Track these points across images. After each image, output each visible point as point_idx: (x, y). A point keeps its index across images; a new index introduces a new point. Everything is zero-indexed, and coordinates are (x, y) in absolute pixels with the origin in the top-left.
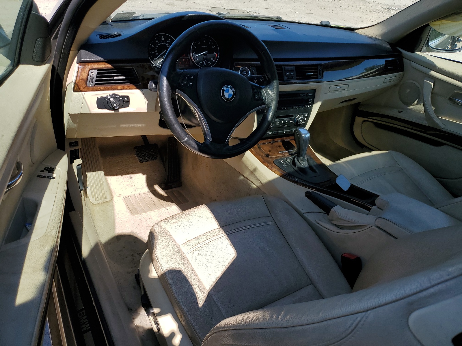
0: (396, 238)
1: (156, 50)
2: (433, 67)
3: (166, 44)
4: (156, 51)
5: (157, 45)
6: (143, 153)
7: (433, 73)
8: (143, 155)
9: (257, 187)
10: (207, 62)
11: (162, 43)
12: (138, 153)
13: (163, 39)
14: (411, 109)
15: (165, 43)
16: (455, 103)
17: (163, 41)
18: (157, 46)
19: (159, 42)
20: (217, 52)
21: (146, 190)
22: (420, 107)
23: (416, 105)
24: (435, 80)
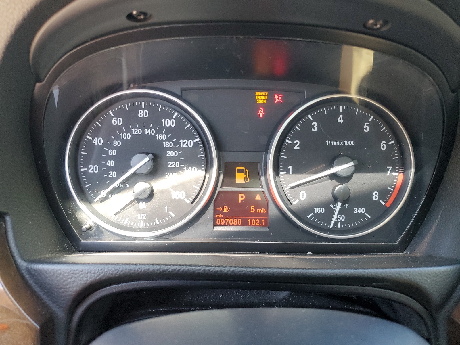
1: (111, 158)
3: (158, 132)
4: (110, 163)
5: (118, 138)
10: (351, 209)
11: (137, 131)
13: (143, 114)
15: (150, 132)
17: (144, 123)
18: (117, 143)
19: (127, 127)
20: (403, 165)
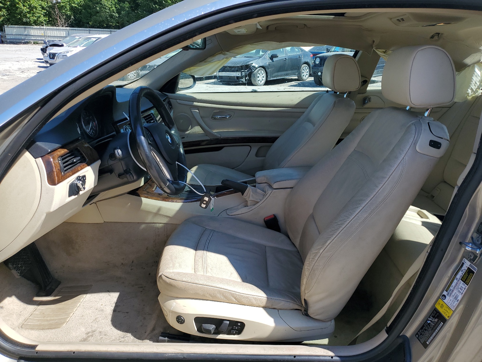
0: (293, 188)
2: (195, 100)
6: (19, 264)
7: (195, 104)
8: (19, 266)
9: (164, 224)
12: (14, 266)
14: (189, 134)
16: (215, 119)
21: (32, 308)
22: (197, 129)
23: (191, 129)
24: (198, 107)
